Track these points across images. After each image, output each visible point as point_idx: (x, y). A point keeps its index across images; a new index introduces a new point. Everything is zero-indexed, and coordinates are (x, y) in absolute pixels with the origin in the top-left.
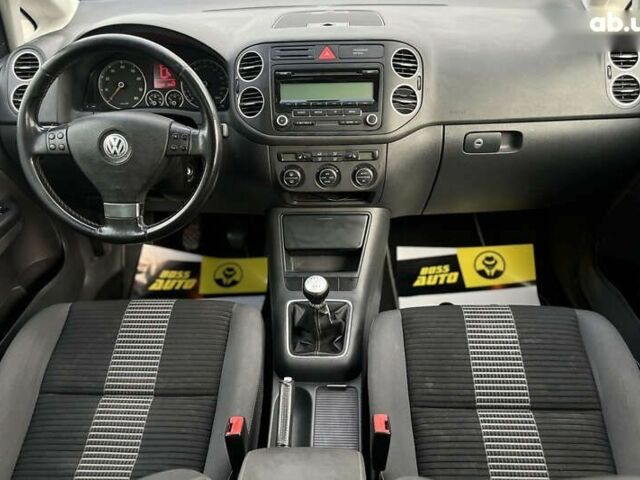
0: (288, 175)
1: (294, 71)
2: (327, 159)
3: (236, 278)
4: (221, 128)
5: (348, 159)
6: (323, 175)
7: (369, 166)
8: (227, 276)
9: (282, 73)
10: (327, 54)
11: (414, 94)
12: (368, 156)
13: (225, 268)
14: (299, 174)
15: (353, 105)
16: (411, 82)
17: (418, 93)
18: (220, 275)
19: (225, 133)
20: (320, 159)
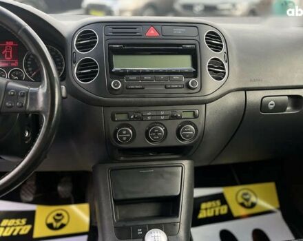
0: (121, 133)
1: (124, 45)
2: (155, 118)
3: (64, 221)
4: (60, 89)
5: (174, 117)
6: (153, 132)
7: (191, 124)
8: (57, 221)
9: (114, 46)
10: (152, 32)
11: (223, 65)
12: (190, 115)
13: (54, 214)
14: (131, 131)
15: (176, 73)
16: (220, 55)
17: (226, 65)
18: (51, 220)
19: (64, 94)
20: (149, 118)
